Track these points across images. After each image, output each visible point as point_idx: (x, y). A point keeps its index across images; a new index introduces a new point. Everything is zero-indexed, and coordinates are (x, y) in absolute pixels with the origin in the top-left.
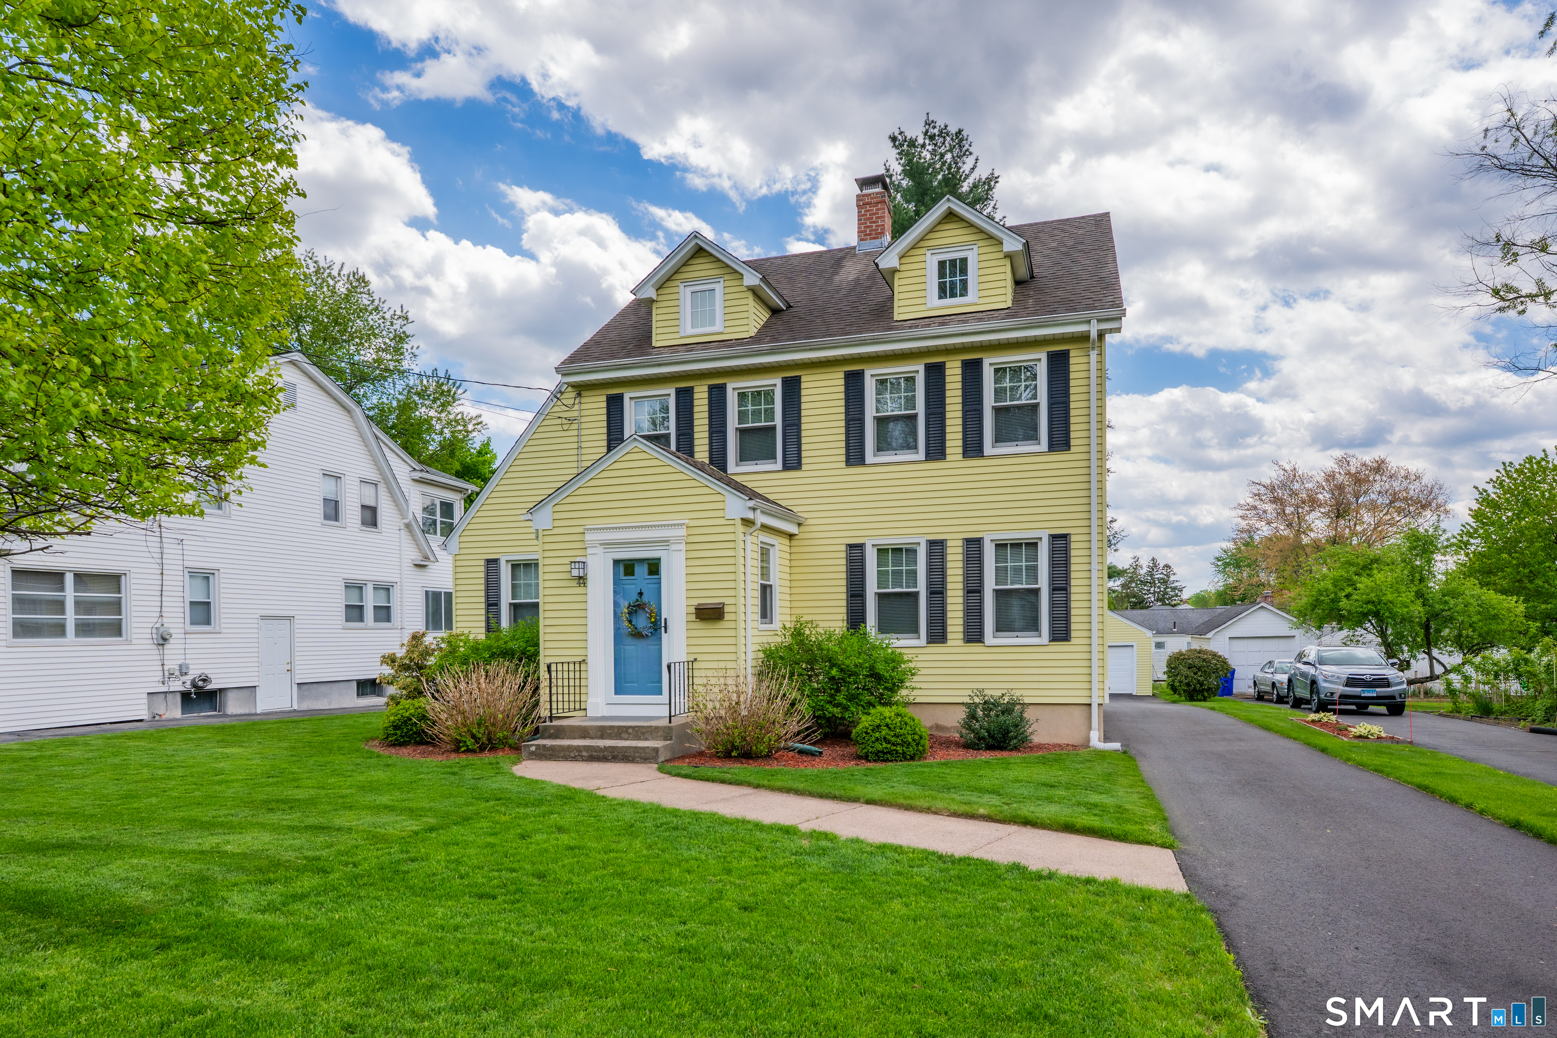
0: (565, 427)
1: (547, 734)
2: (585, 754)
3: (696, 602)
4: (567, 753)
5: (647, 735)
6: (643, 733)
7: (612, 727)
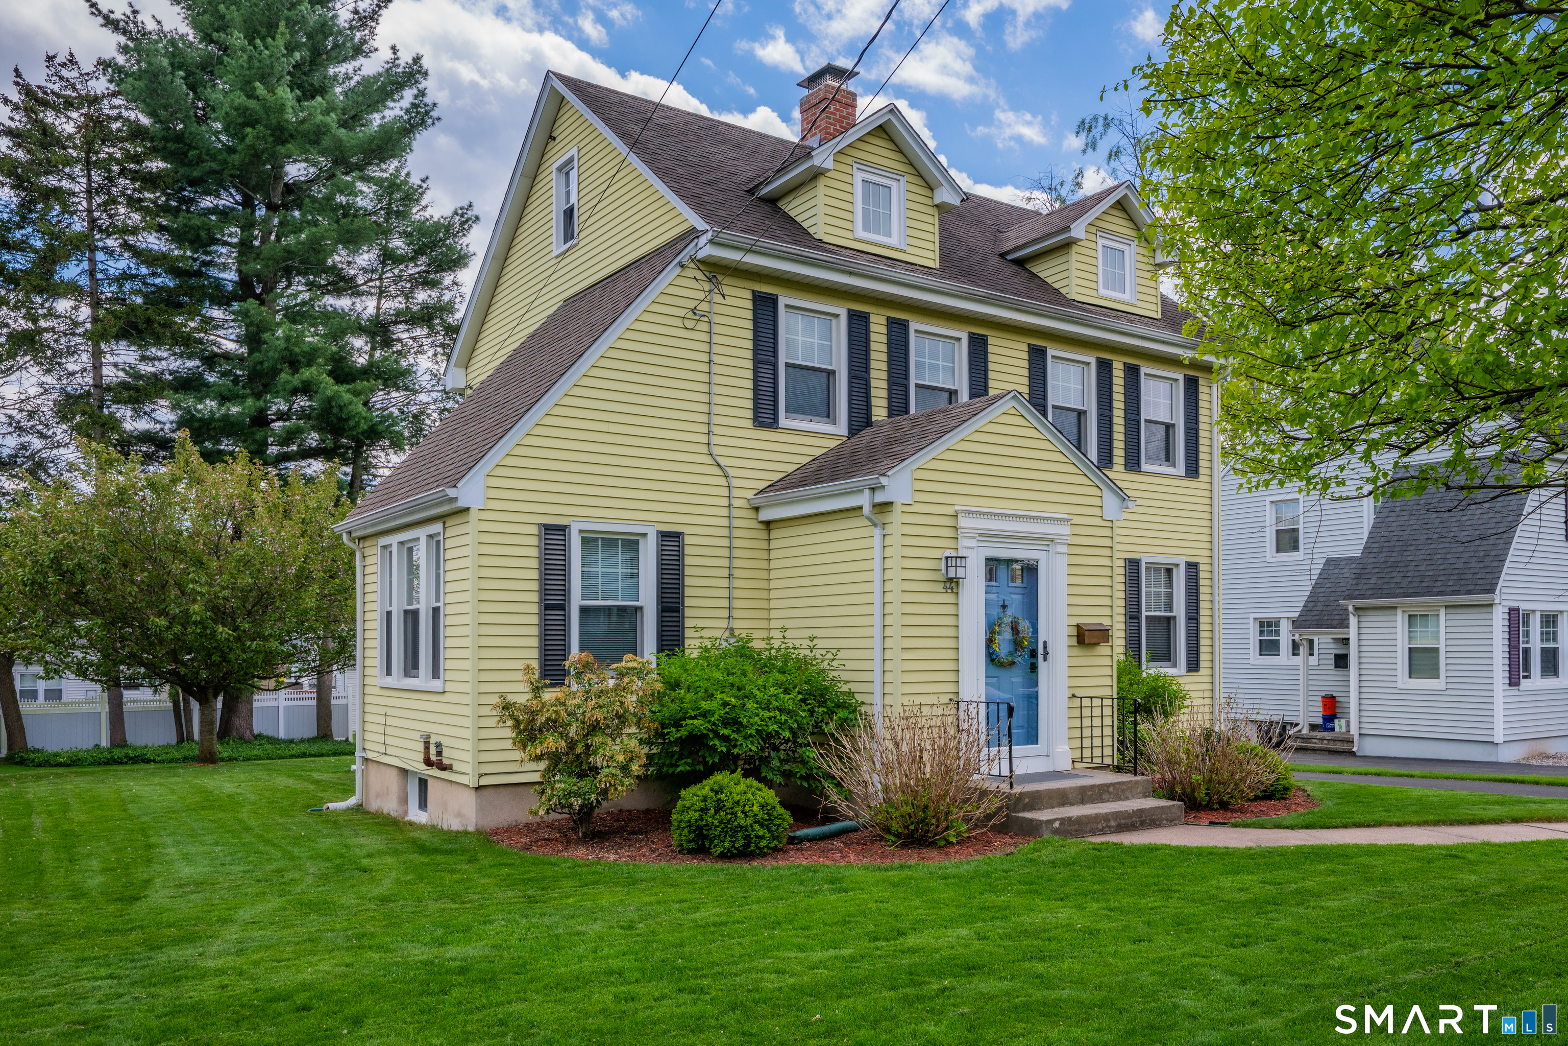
0: (689, 324)
1: (1020, 806)
2: (1113, 823)
3: (1076, 621)
4: (1094, 826)
5: (1127, 793)
6: (1123, 791)
7: (1093, 787)
